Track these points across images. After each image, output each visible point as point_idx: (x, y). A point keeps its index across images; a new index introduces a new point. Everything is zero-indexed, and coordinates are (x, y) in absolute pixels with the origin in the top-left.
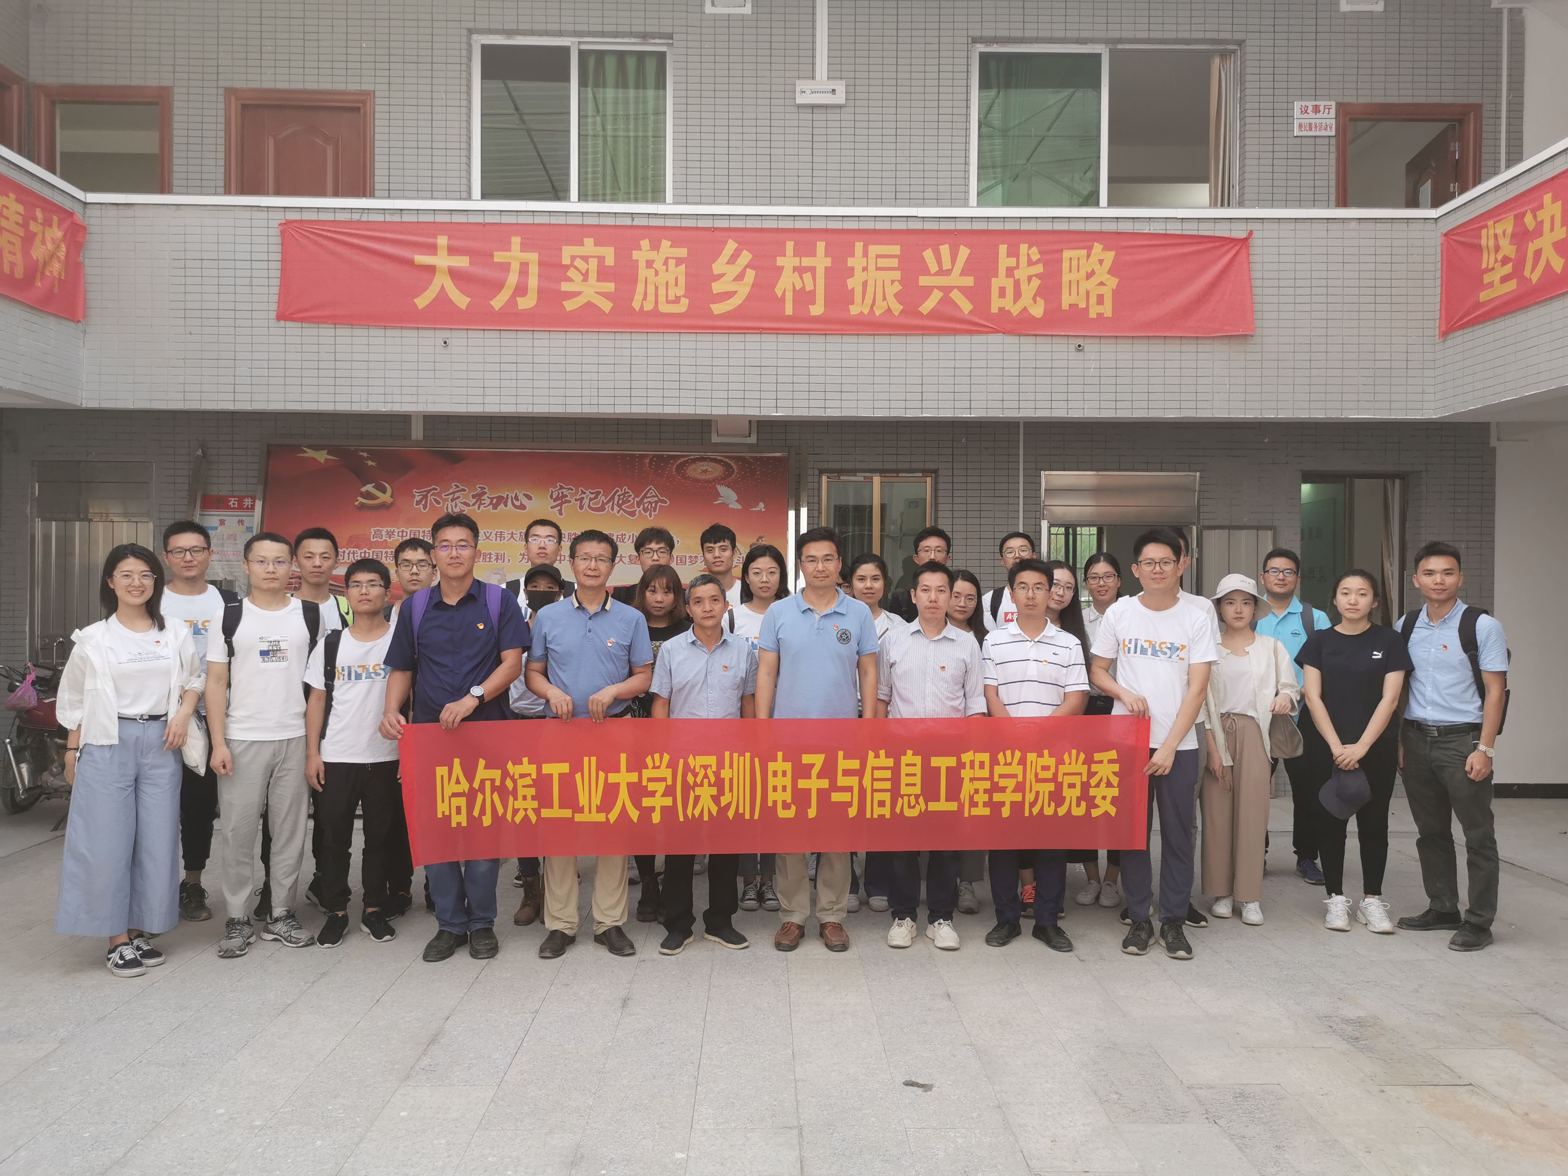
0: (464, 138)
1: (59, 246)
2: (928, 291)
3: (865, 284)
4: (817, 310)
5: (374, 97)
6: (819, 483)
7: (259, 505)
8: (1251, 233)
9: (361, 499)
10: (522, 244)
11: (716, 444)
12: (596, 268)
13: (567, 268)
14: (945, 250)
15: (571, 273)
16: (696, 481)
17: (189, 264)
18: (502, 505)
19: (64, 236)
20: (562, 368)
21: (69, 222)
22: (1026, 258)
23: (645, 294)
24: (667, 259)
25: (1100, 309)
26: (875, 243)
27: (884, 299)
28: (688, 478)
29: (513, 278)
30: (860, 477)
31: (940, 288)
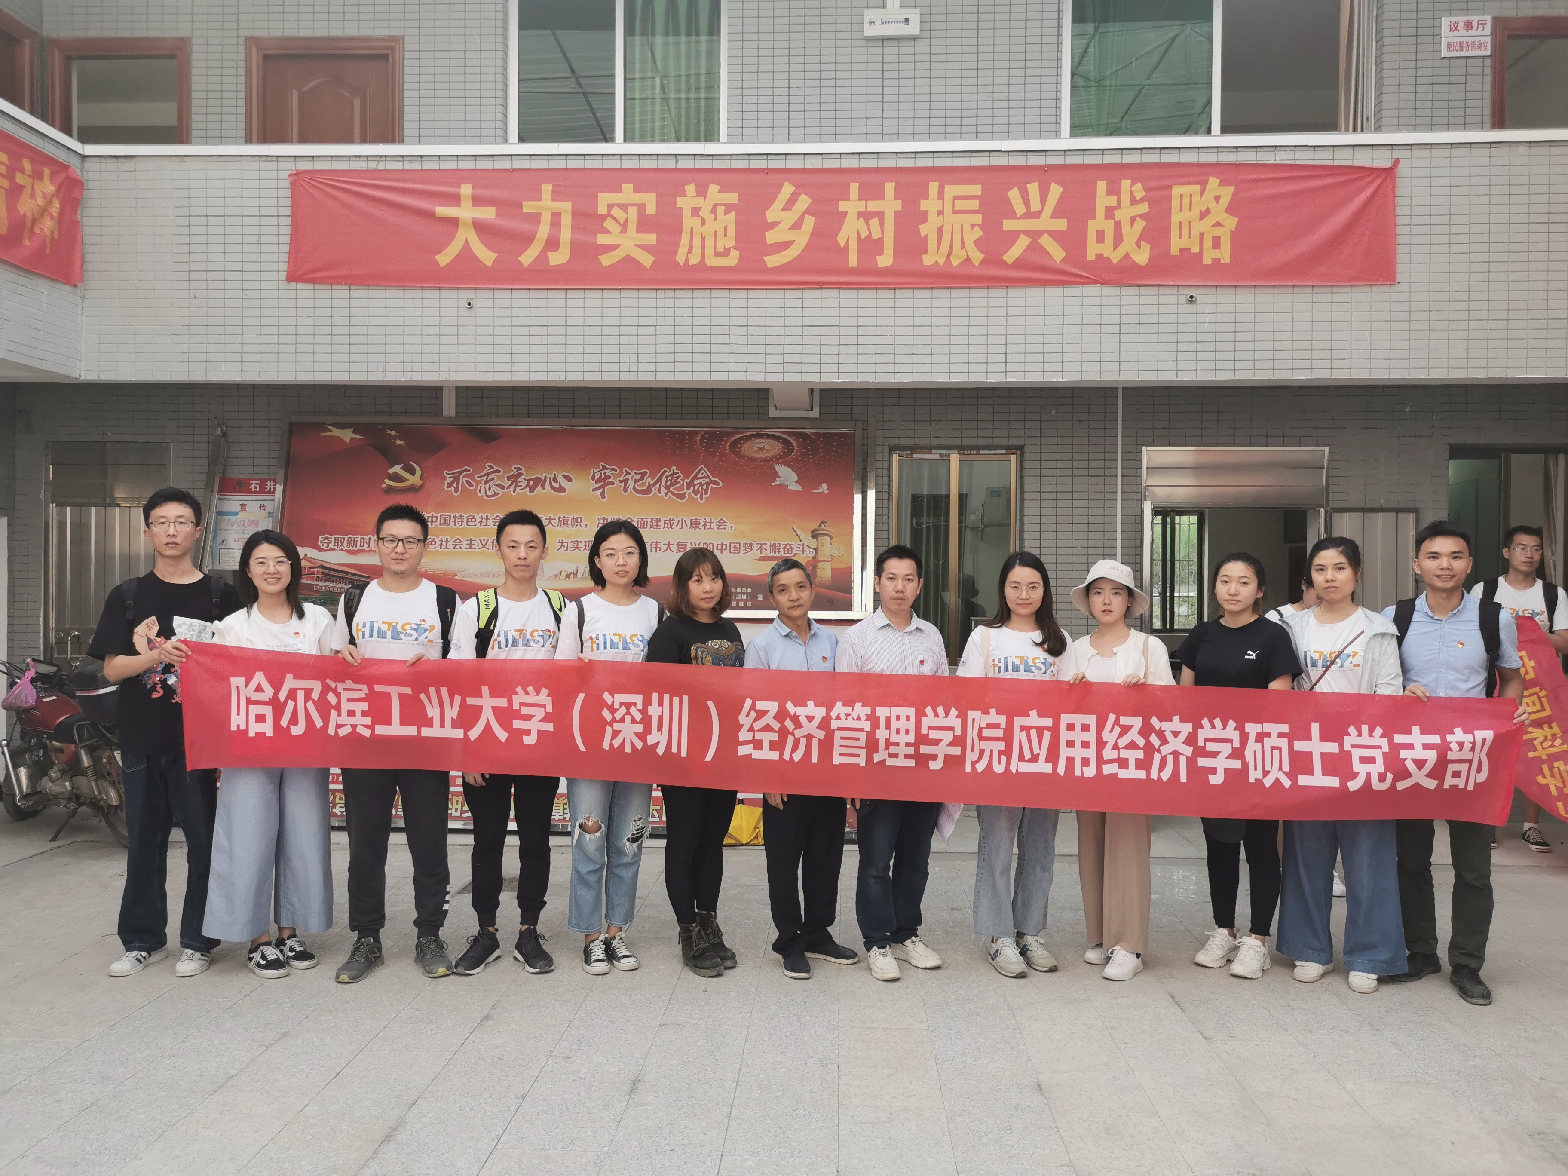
0: (500, 85)
1: (51, 202)
2: (1013, 236)
3: (940, 230)
4: (885, 260)
5: (403, 43)
6: (890, 461)
7: (279, 489)
8: (1397, 161)
9: (388, 482)
10: (553, 192)
11: (774, 419)
12: (635, 218)
13: (604, 218)
14: (1033, 189)
15: (609, 224)
16: (752, 459)
17: (194, 220)
18: (540, 487)
19: (58, 191)
20: (598, 330)
21: (62, 176)
22: (1129, 195)
23: (691, 246)
24: (715, 205)
25: (1216, 254)
26: (953, 183)
27: (963, 246)
28: (743, 457)
29: (543, 231)
30: (935, 455)
31: (1027, 233)
